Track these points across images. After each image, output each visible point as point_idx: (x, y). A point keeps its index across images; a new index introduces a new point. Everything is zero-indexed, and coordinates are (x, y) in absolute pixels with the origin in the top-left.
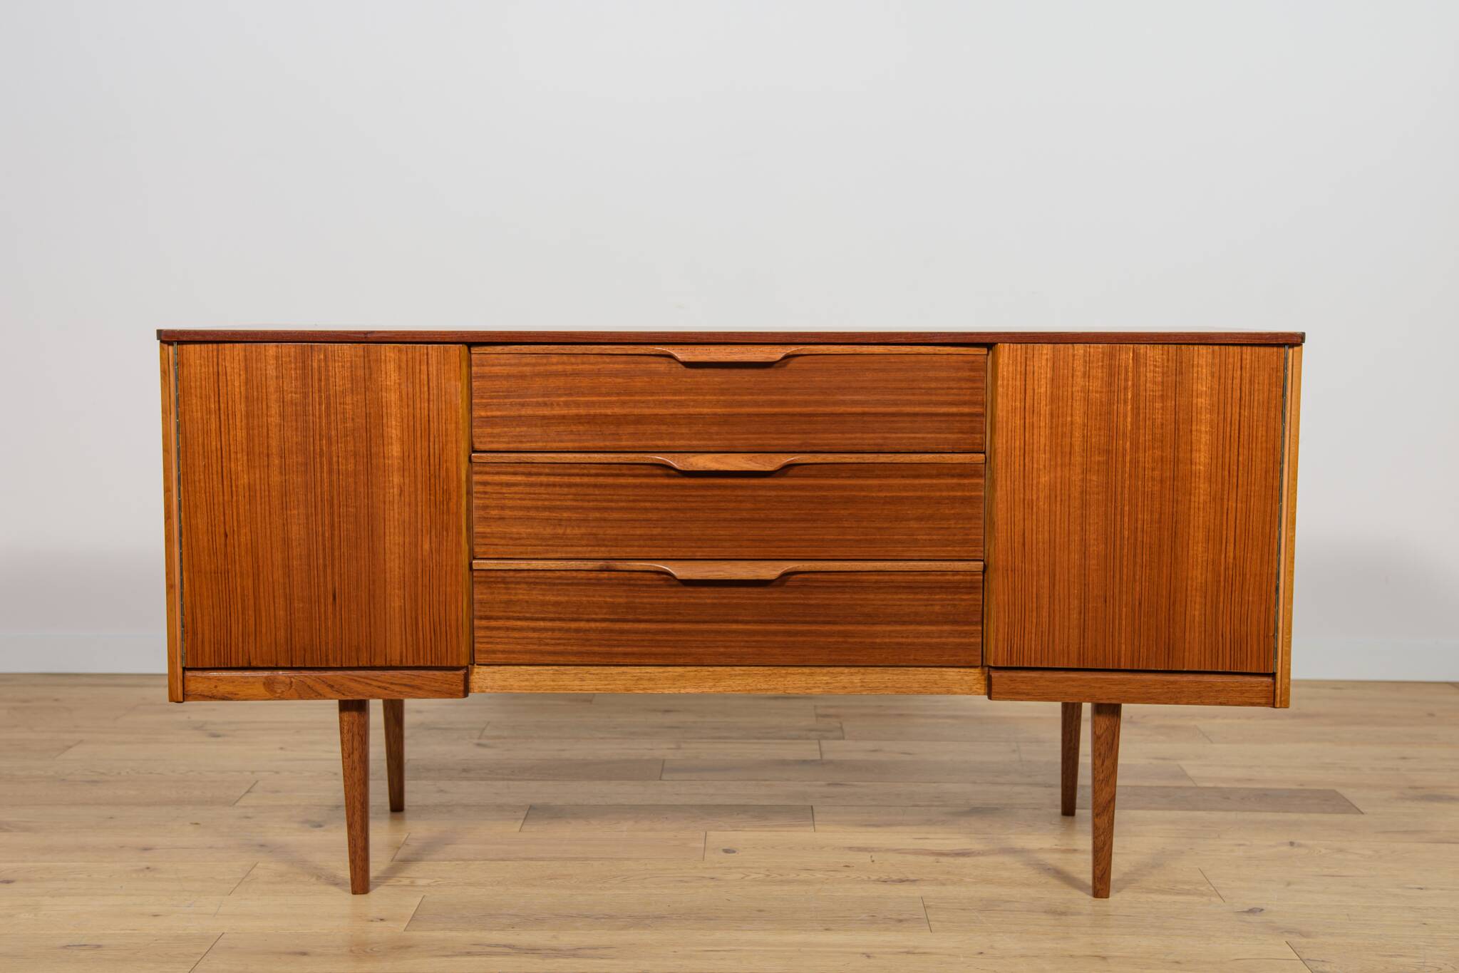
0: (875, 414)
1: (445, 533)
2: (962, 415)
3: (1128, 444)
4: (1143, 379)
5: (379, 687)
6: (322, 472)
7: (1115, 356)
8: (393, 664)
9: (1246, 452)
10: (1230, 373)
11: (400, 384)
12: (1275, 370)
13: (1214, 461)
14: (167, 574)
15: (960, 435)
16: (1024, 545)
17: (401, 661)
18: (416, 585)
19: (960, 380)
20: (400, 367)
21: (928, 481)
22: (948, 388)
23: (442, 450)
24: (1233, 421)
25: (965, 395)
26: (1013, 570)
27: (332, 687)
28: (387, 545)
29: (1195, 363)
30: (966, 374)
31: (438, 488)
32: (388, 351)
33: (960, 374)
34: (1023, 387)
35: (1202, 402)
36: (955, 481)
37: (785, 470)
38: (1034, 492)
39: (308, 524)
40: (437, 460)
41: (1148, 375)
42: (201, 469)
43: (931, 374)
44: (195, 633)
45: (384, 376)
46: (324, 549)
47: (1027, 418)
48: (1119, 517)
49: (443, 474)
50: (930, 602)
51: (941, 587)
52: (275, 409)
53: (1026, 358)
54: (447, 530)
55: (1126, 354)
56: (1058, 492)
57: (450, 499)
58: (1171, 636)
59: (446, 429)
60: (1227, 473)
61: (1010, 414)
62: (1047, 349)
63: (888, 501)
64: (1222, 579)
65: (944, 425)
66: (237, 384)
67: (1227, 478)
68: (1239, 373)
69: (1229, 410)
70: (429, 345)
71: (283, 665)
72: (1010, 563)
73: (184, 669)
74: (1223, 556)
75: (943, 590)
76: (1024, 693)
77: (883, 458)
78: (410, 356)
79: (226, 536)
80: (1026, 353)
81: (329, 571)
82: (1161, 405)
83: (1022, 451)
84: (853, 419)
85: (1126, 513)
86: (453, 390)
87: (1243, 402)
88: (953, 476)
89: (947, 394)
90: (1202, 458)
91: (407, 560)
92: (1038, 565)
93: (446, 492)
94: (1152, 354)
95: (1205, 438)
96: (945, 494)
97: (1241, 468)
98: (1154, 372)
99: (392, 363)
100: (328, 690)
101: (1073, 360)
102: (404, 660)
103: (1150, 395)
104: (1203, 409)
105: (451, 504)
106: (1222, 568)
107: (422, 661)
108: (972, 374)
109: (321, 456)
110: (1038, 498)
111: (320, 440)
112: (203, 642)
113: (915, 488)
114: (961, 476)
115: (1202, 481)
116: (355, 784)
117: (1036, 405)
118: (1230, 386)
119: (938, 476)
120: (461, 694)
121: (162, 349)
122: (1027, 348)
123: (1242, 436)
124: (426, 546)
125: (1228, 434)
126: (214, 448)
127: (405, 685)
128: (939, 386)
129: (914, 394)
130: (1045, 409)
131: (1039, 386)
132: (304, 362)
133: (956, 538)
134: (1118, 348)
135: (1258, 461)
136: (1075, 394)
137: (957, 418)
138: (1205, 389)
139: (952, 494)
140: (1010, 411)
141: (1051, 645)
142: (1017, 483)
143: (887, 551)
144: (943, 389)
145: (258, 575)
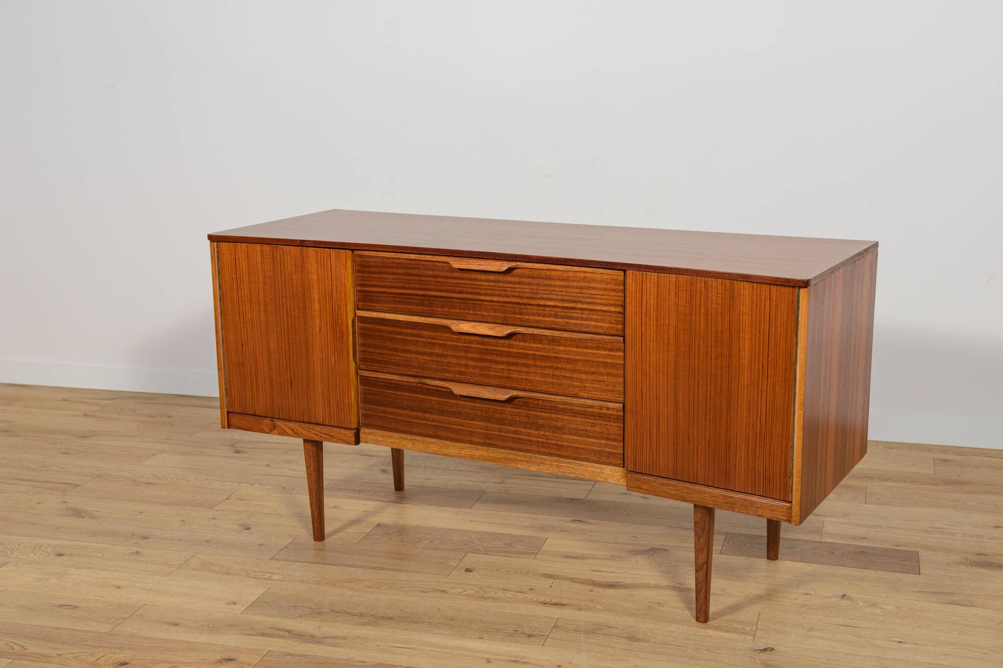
0: (563, 307)
1: (341, 354)
2: (610, 312)
3: (701, 341)
4: (710, 300)
5: (315, 434)
6: (283, 316)
7: (694, 284)
8: (320, 423)
9: (773, 355)
10: (763, 302)
11: (318, 270)
12: (791, 303)
13: (753, 358)
14: (218, 362)
15: (609, 325)
16: (642, 397)
17: (323, 422)
18: (329, 381)
19: (609, 290)
20: (317, 261)
21: (592, 351)
22: (602, 295)
23: (339, 308)
24: (765, 334)
25: (612, 300)
26: (636, 413)
27: (293, 431)
28: (315, 358)
29: (742, 293)
30: (613, 287)
31: (337, 329)
32: (311, 251)
33: (609, 286)
34: (641, 299)
35: (746, 319)
36: (607, 352)
37: (510, 336)
38: (648, 366)
39: (278, 342)
40: (337, 314)
41: (713, 298)
42: (230, 309)
43: (592, 285)
44: (231, 394)
45: (310, 265)
46: (286, 357)
47: (643, 318)
48: (696, 387)
49: (340, 322)
50: (594, 425)
51: (600, 417)
52: (261, 280)
53: (642, 280)
54: (342, 353)
55: (700, 283)
56: (661, 367)
57: (343, 336)
58: (728, 468)
59: (341, 297)
60: (761, 367)
61: (633, 315)
62: (654, 275)
63: (569, 361)
64: (758, 435)
65: (600, 318)
66: (244, 265)
67: (761, 370)
68: (768, 302)
69: (763, 326)
70: (331, 250)
71: (270, 416)
72: (634, 407)
73: (228, 413)
74: (759, 421)
75: (601, 418)
76: (644, 489)
77: (566, 335)
78: (322, 255)
79: (242, 345)
80: (642, 277)
81: (288, 369)
82: (720, 318)
83: (640, 339)
84: (549, 309)
85: (701, 385)
86: (343, 276)
87: (771, 322)
88: (605, 349)
89: (602, 299)
90: (746, 355)
91: (324, 367)
92: (650, 411)
93: (341, 332)
94: (716, 285)
95: (747, 343)
96: (601, 360)
97: (770, 365)
98: (717, 297)
99: (314, 258)
100: (292, 432)
101: (669, 284)
102: (324, 422)
103: (714, 311)
104: (747, 324)
105: (344, 339)
106: (758, 429)
107: (333, 422)
108: (616, 287)
109: (283, 307)
110: (649, 370)
111: (282, 298)
112: (235, 400)
113: (584, 354)
114: (610, 350)
115: (746, 371)
116: (312, 482)
117: (648, 311)
118: (763, 311)
119: (598, 348)
120: (354, 443)
121: (211, 244)
122: (642, 274)
123: (770, 344)
124: (333, 361)
125: (762, 342)
126: (235, 298)
127: (327, 435)
128: (597, 293)
129: (583, 297)
130: (653, 314)
131: (650, 299)
132: (273, 255)
133: (608, 387)
134: (695, 279)
135: (780, 362)
136: (671, 306)
137: (608, 314)
138: (747, 310)
139: (605, 360)
140: (633, 313)
141: (658, 461)
142: (637, 359)
143: (569, 391)
144: (599, 295)
145: (257, 368)
